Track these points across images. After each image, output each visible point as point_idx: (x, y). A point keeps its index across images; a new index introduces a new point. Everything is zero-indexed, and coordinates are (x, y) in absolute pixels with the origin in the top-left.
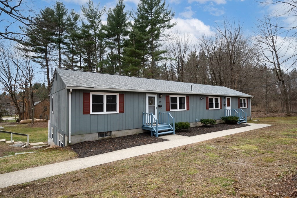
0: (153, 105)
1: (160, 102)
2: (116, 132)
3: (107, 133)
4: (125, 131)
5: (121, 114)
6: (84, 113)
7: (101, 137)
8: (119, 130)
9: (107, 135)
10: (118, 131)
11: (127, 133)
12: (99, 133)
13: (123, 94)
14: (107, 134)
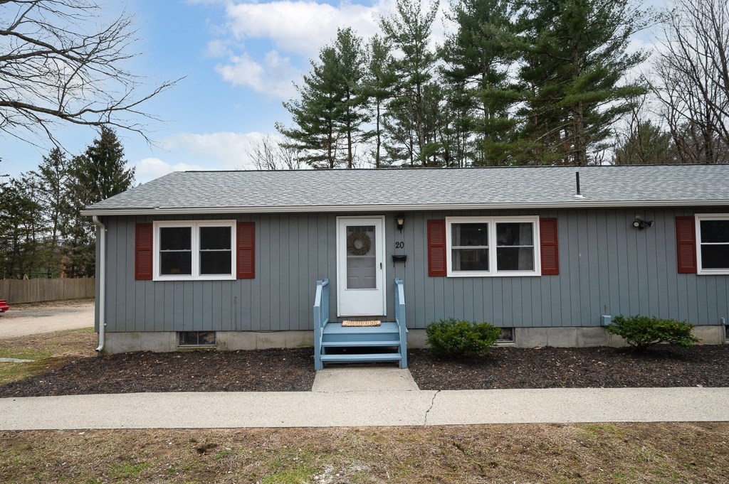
0: (368, 256)
1: (399, 245)
2: (229, 334)
3: (206, 335)
4: (261, 335)
5: (246, 282)
6: (138, 277)
7: (189, 343)
8: (239, 329)
9: (205, 341)
10: (236, 333)
11: (267, 341)
12: (177, 332)
13: (253, 221)
14: (205, 338)
